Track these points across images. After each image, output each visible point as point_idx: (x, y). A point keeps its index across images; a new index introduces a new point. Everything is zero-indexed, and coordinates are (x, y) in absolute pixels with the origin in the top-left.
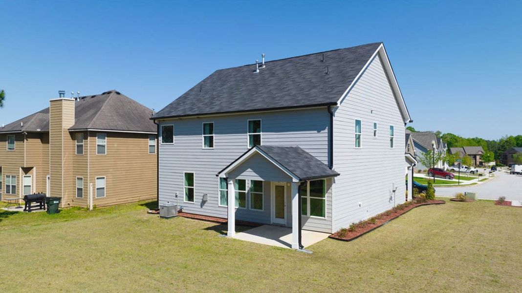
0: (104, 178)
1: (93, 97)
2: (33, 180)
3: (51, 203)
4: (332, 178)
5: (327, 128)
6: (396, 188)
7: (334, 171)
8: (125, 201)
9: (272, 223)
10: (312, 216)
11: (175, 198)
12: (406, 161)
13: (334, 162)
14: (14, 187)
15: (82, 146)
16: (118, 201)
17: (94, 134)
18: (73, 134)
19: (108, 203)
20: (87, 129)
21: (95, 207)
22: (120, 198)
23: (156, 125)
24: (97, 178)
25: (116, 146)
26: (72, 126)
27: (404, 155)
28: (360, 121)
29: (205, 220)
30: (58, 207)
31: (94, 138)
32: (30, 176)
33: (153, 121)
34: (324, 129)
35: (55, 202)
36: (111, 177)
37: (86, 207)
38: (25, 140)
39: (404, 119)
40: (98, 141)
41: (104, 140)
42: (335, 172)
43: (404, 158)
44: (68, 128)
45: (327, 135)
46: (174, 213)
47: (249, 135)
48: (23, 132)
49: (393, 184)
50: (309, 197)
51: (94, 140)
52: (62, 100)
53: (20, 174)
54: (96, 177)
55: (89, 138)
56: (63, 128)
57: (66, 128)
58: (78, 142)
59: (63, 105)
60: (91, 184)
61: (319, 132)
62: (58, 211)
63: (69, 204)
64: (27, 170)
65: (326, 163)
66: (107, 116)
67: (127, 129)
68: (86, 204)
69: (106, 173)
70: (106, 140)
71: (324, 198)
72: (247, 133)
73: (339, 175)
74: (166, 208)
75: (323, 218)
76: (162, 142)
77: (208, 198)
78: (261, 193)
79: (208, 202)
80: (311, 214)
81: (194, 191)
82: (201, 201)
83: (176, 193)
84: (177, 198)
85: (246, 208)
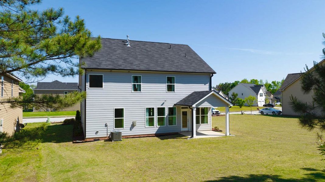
5: (208, 83)
34: (207, 83)
45: (208, 86)
47: (167, 85)
50: (200, 115)
75: (207, 124)
76: (90, 87)
77: (137, 124)
78: (175, 116)
79: (137, 126)
80: (202, 123)
81: (124, 120)
82: (130, 126)
83: (106, 124)
84: (106, 127)
85: (166, 126)
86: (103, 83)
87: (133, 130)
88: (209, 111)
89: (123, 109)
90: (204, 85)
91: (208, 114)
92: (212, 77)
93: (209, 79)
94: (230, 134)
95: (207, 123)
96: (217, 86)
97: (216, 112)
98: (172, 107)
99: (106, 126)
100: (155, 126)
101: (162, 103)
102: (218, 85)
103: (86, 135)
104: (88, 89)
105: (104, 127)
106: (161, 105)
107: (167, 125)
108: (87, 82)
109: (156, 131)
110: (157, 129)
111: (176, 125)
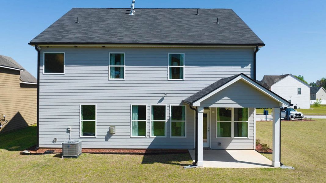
5: (250, 64)
29: (123, 153)
34: (247, 65)
45: (250, 70)
47: (170, 67)
50: (233, 122)
61: (243, 67)
71: (247, 122)
72: (167, 65)
75: (246, 138)
76: (45, 72)
77: (116, 131)
78: (184, 121)
79: (116, 134)
80: (235, 136)
81: (96, 124)
82: (106, 134)
83: (68, 128)
84: (68, 134)
85: (166, 136)
86: (64, 66)
87: (109, 140)
88: (250, 115)
89: (95, 106)
90: (240, 67)
91: (249, 119)
92: (257, 53)
93: (252, 57)
94: (281, 164)
95: (247, 136)
96: (318, 81)
97: (296, 114)
98: (178, 105)
99: (68, 131)
100: (147, 136)
101: (160, 98)
102: (320, 79)
103: (40, 143)
104: (43, 74)
105: (66, 133)
106: (158, 101)
107: (168, 135)
108: (40, 64)
109: (149, 144)
110: (152, 140)
111: (184, 136)
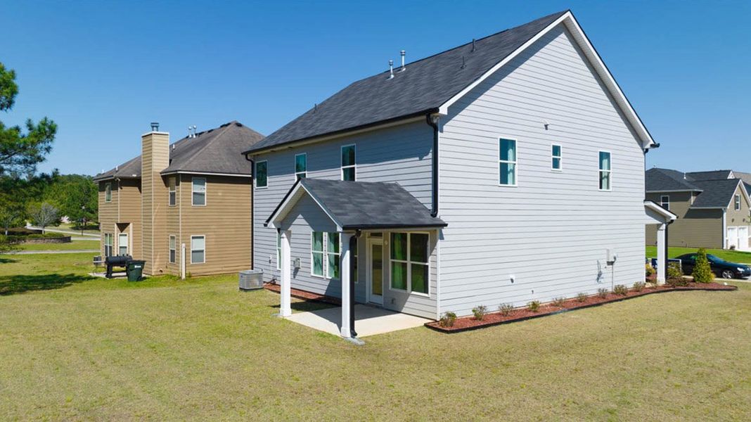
0: (203, 237)
1: (209, 132)
2: (129, 240)
3: (131, 267)
4: (438, 229)
5: (431, 151)
6: (615, 258)
7: (439, 220)
8: (234, 270)
9: (367, 301)
10: (413, 293)
11: (268, 263)
12: (647, 214)
13: (440, 206)
14: (110, 247)
15: (174, 193)
16: (224, 269)
17: (187, 178)
18: (167, 178)
19: (209, 272)
20: (176, 171)
21: (190, 277)
22: (226, 265)
23: (250, 163)
24: (193, 238)
25: (220, 194)
26: (165, 168)
27: (643, 204)
28: (515, 141)
30: (141, 273)
31: (189, 183)
32: (126, 235)
33: (244, 156)
34: (427, 154)
35: (136, 267)
36: (214, 236)
37: (177, 275)
38: (119, 189)
39: (641, 141)
40: (195, 188)
41: (201, 186)
42: (441, 220)
43: (643, 208)
44: (160, 171)
45: (430, 162)
46: (258, 284)
47: (344, 169)
48: (116, 178)
49: (608, 250)
50: (409, 262)
51: (189, 187)
52: (151, 134)
53: (116, 232)
54: (192, 236)
55: (181, 183)
56: (153, 170)
57: (157, 171)
58: (171, 190)
59: (153, 141)
60: (184, 245)
61: (421, 158)
62: (140, 279)
63: (161, 271)
64: (123, 227)
65: (430, 207)
66: (213, 154)
67: (236, 171)
68: (177, 271)
69: (207, 230)
70: (205, 187)
71: (427, 264)
72: (340, 167)
73: (446, 225)
74: (246, 276)
75: (426, 295)
77: (301, 265)
79: (301, 269)
80: (412, 290)
86: (267, 177)
87: (297, 277)
88: (432, 251)
90: (418, 158)
91: (429, 259)
100: (324, 276)
109: (326, 288)
110: (328, 283)
